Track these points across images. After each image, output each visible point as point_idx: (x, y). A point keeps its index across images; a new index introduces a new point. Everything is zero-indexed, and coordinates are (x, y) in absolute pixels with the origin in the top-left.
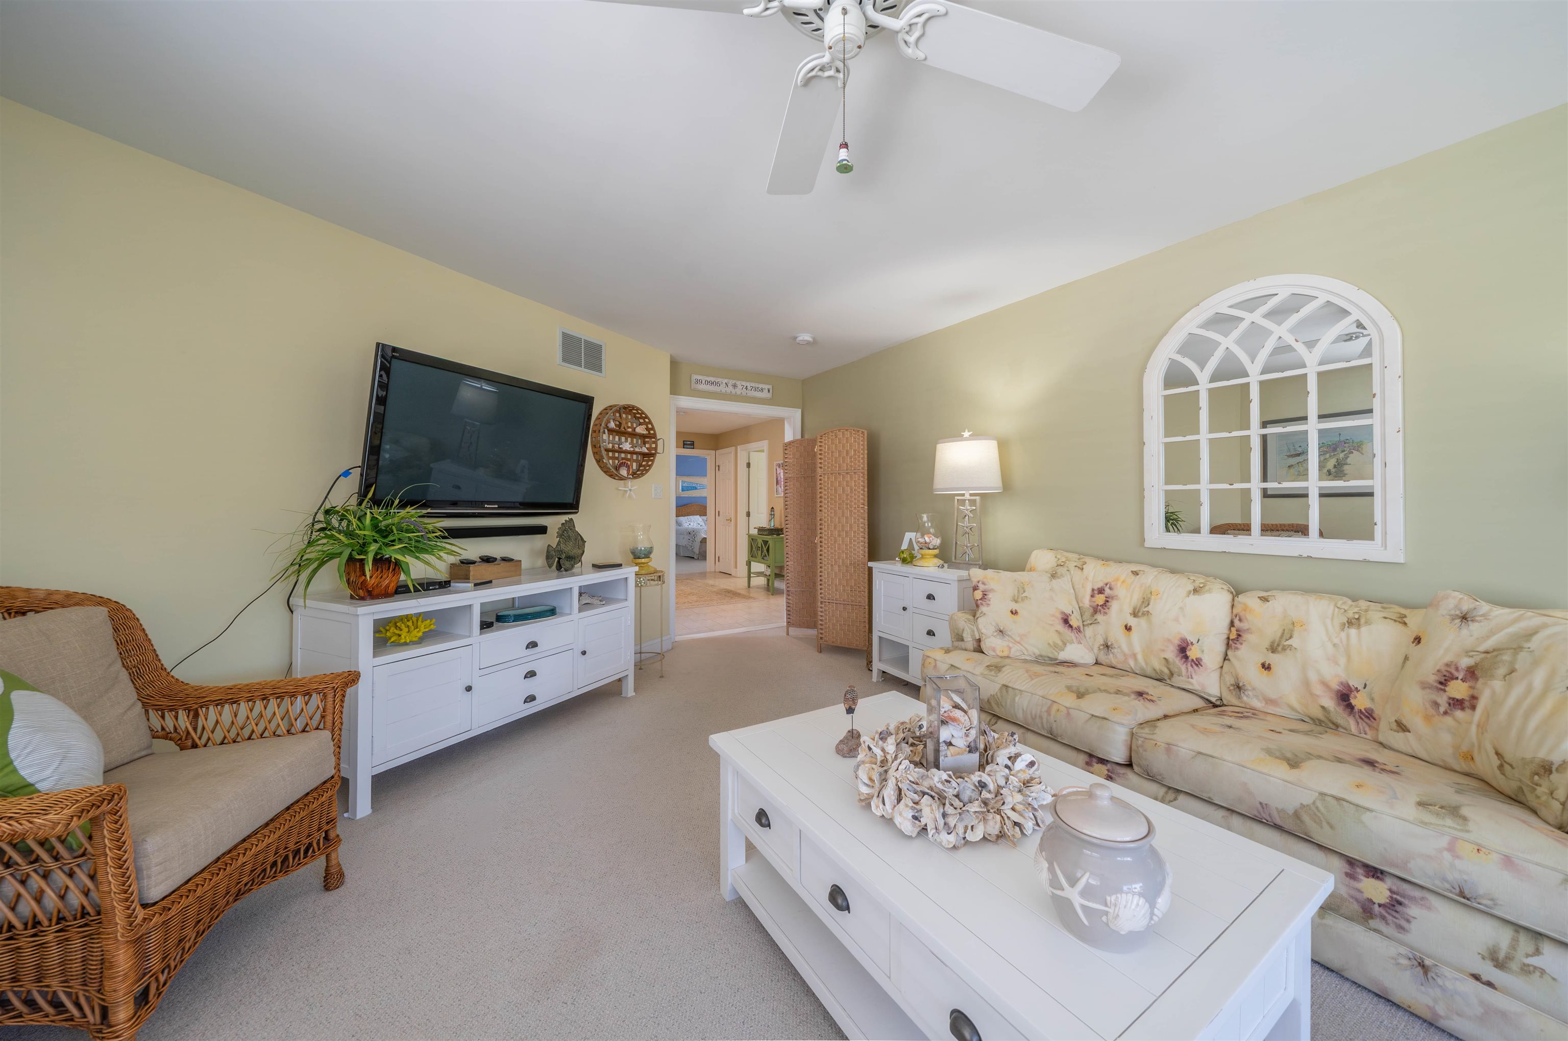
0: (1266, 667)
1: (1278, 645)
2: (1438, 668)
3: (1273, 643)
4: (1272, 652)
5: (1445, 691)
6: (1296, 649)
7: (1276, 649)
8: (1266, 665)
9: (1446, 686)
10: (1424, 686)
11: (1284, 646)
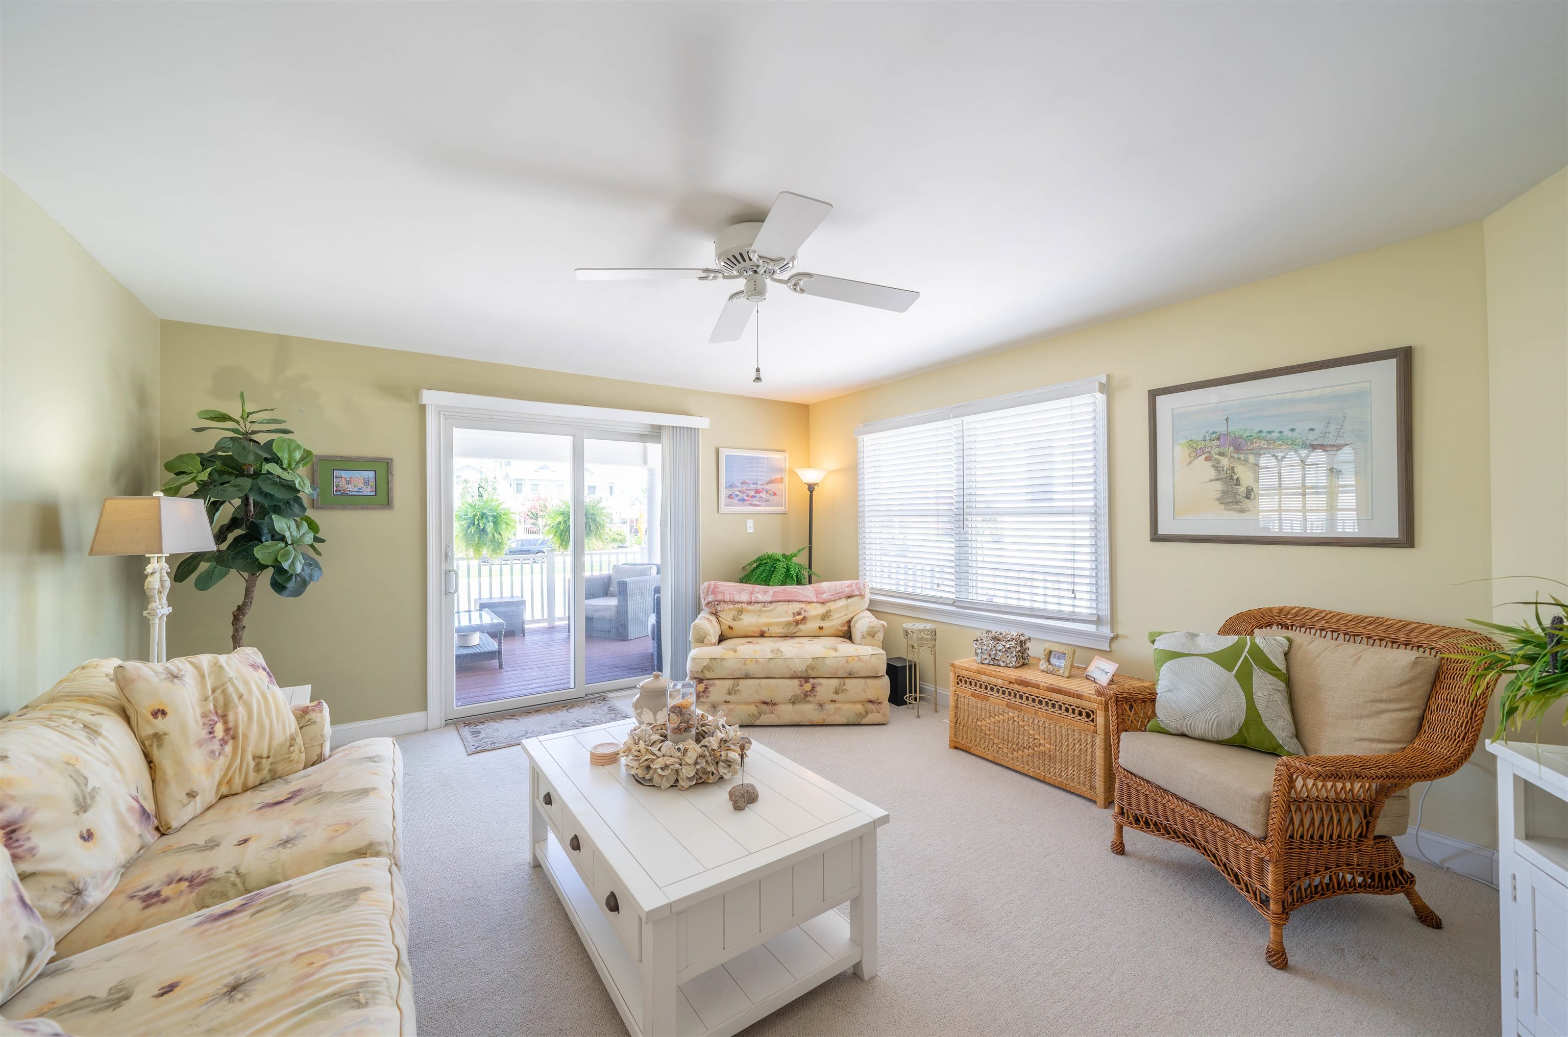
0: (88, 836)
1: (84, 798)
2: (201, 723)
3: (76, 800)
4: (85, 811)
5: (214, 737)
6: (99, 788)
7: (85, 803)
8: (85, 835)
9: (214, 733)
10: (200, 744)
11: (90, 794)
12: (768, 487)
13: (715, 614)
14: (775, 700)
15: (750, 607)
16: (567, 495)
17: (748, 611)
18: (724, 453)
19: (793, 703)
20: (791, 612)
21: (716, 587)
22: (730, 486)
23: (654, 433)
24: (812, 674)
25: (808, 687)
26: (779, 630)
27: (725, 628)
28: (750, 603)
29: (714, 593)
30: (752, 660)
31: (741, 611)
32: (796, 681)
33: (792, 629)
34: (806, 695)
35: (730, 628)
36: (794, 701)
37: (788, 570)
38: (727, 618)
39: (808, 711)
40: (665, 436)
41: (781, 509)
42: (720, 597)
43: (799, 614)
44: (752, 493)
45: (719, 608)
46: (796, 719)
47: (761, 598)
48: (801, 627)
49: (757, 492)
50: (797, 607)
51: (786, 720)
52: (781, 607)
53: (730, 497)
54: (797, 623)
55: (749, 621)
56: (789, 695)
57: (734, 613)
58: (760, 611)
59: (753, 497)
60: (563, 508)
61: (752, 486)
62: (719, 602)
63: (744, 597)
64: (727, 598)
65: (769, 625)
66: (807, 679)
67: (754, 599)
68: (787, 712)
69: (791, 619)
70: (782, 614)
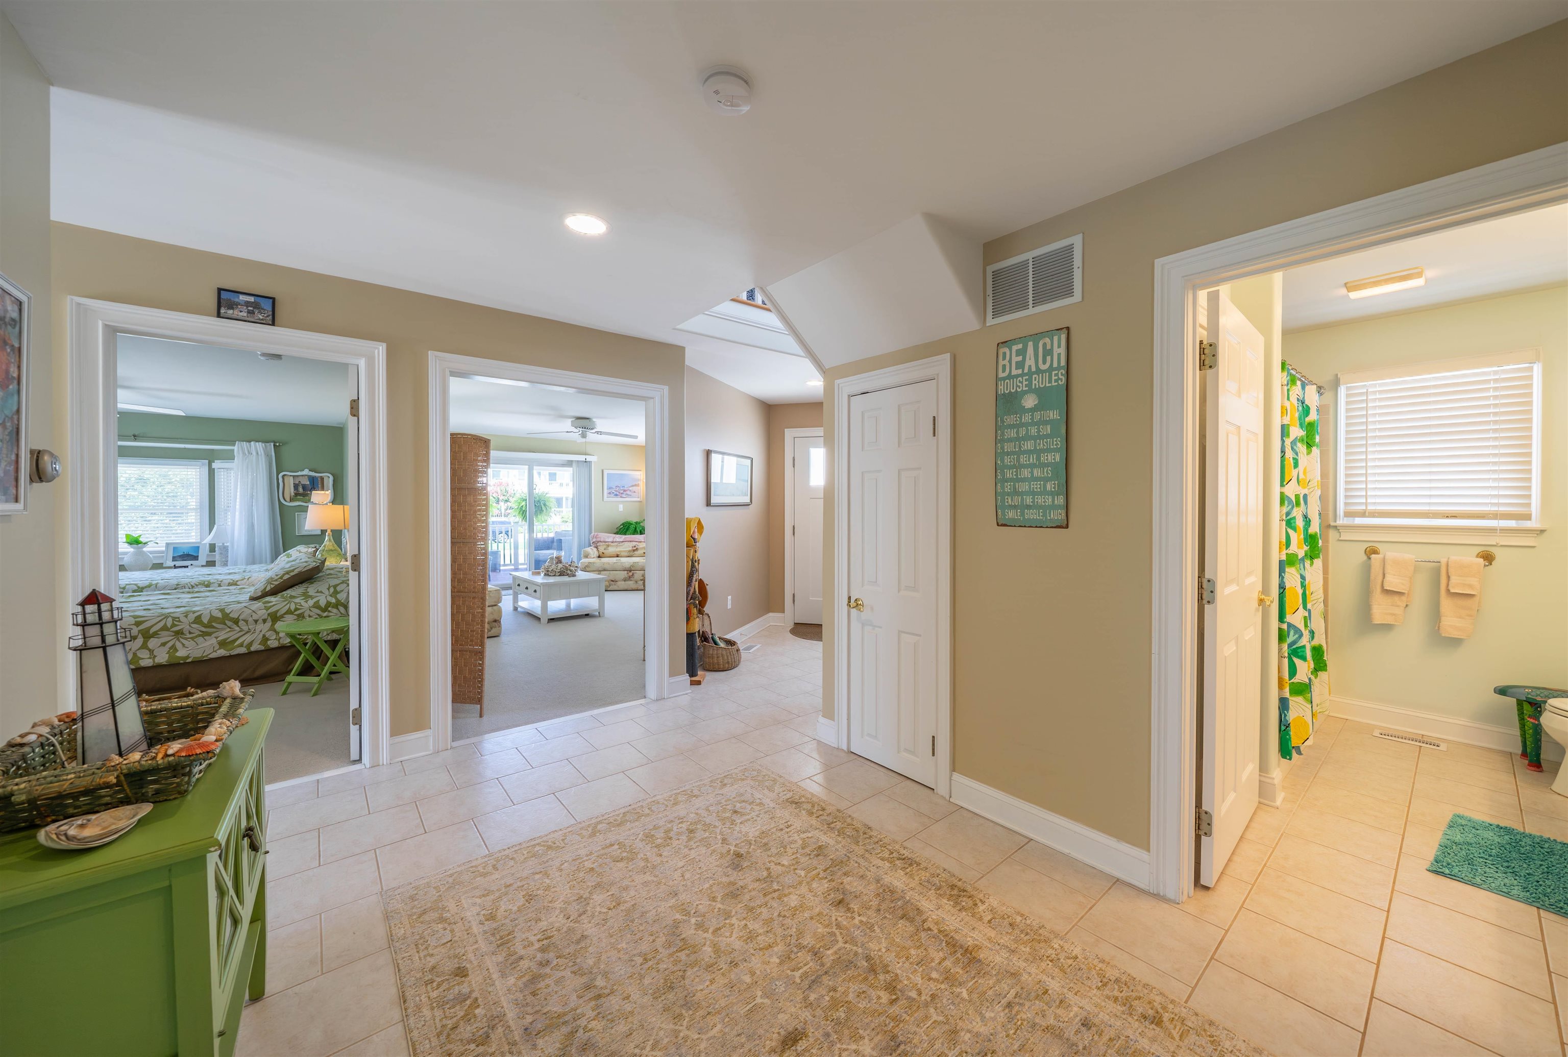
12: (631, 489)
13: (597, 547)
14: (616, 580)
15: (612, 544)
16: (526, 490)
17: (611, 546)
18: (606, 473)
19: (625, 581)
20: (631, 546)
21: (597, 535)
22: (610, 488)
23: (569, 464)
24: (633, 569)
25: (631, 574)
26: (626, 554)
27: (601, 553)
28: (613, 542)
29: (596, 538)
30: (607, 563)
31: (608, 546)
32: (626, 572)
33: (631, 553)
34: (630, 577)
35: (603, 553)
36: (625, 580)
37: (636, 529)
38: (601, 549)
39: (631, 584)
40: (574, 464)
41: (639, 499)
42: (598, 540)
43: (635, 547)
44: (622, 491)
45: (598, 544)
46: (626, 588)
47: (618, 540)
48: (635, 552)
49: (625, 491)
50: (634, 544)
51: (621, 588)
52: (626, 544)
53: (610, 493)
54: (634, 551)
55: (612, 550)
56: (622, 577)
57: (605, 547)
58: (617, 546)
59: (622, 493)
60: (523, 496)
61: (622, 488)
62: (598, 542)
63: (610, 540)
64: (602, 540)
65: (621, 551)
66: (630, 571)
67: (615, 540)
68: (622, 585)
69: (631, 549)
70: (628, 547)
